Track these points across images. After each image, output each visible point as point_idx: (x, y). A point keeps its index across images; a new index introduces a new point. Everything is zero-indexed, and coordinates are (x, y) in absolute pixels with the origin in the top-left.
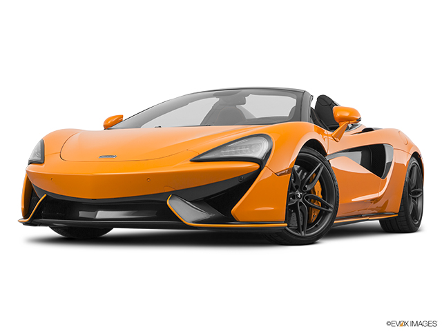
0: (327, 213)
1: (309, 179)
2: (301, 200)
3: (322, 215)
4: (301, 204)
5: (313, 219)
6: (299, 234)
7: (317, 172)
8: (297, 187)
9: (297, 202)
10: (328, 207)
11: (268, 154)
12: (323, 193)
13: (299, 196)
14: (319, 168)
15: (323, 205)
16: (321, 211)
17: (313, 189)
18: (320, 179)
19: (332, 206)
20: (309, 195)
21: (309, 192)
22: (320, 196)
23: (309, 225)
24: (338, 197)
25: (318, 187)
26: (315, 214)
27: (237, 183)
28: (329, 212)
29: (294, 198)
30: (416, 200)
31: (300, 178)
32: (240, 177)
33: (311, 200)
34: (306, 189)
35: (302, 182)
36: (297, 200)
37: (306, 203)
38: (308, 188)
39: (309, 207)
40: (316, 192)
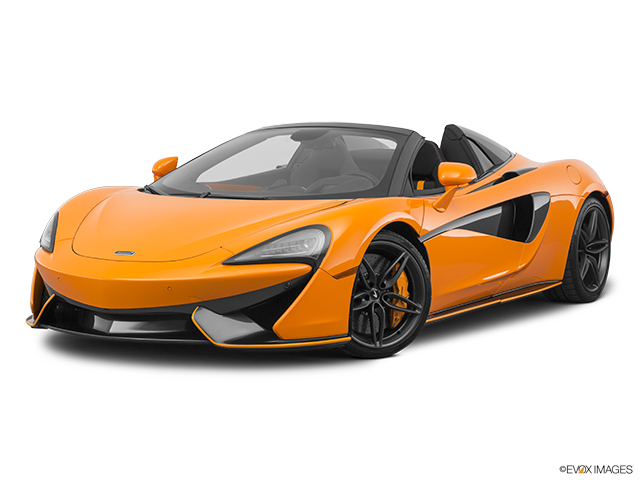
0: (413, 316)
1: (391, 271)
2: (378, 300)
3: (407, 317)
4: (377, 305)
5: (395, 324)
6: (373, 346)
7: (401, 262)
8: (372, 285)
9: (370, 305)
10: (415, 308)
12: (410, 289)
13: (376, 296)
14: (403, 258)
15: (410, 306)
16: (407, 313)
17: (396, 284)
18: (405, 269)
19: (420, 307)
20: (391, 295)
21: (391, 289)
22: (405, 294)
23: (389, 330)
24: (430, 294)
25: (402, 281)
26: (397, 317)
27: (281, 290)
28: (416, 315)
29: (367, 299)
30: (597, 256)
31: (376, 273)
32: (286, 283)
33: (391, 301)
34: (385, 285)
35: (379, 278)
36: (371, 301)
37: (383, 304)
38: (388, 285)
39: (388, 310)
40: (400, 289)
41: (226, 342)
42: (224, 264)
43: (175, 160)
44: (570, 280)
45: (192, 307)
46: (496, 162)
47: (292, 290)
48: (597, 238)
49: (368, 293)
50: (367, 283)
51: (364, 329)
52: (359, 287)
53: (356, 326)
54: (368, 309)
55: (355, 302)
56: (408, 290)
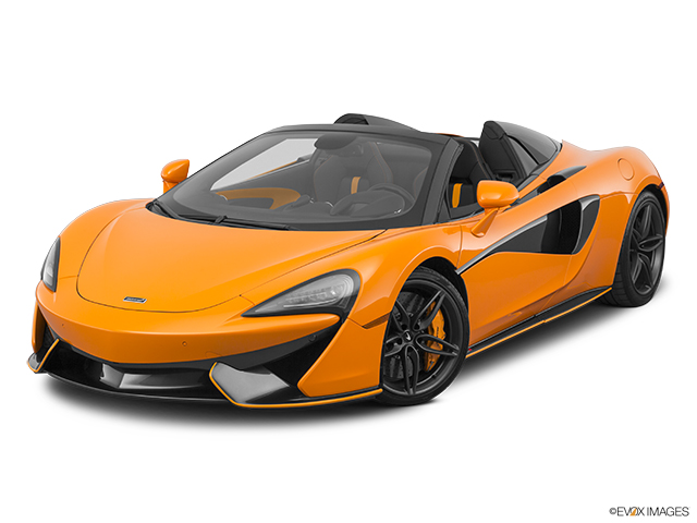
0: (449, 358)
1: (425, 313)
2: (411, 343)
3: (443, 359)
4: (410, 349)
5: (430, 366)
6: (406, 393)
7: (437, 300)
8: (404, 327)
9: (403, 349)
10: (452, 350)
11: (353, 297)
12: (446, 328)
13: (409, 338)
14: (439, 296)
15: (446, 348)
16: (442, 356)
17: (431, 325)
18: (441, 308)
19: (457, 348)
20: (425, 338)
21: (426, 331)
22: (441, 335)
23: (424, 374)
25: (438, 321)
26: (432, 361)
28: (453, 357)
29: (400, 342)
30: (650, 255)
31: (409, 313)
32: (311, 336)
33: (426, 343)
34: (417, 327)
35: (413, 319)
36: (404, 344)
37: (417, 347)
38: (422, 326)
39: (422, 353)
40: (435, 329)
41: (248, 402)
42: (244, 316)
43: (186, 165)
44: (620, 285)
45: (210, 362)
46: (541, 161)
47: (319, 342)
48: (651, 233)
49: (400, 336)
50: (399, 325)
51: (396, 374)
52: (391, 331)
53: (388, 371)
54: (401, 353)
55: (387, 347)
56: (444, 329)
